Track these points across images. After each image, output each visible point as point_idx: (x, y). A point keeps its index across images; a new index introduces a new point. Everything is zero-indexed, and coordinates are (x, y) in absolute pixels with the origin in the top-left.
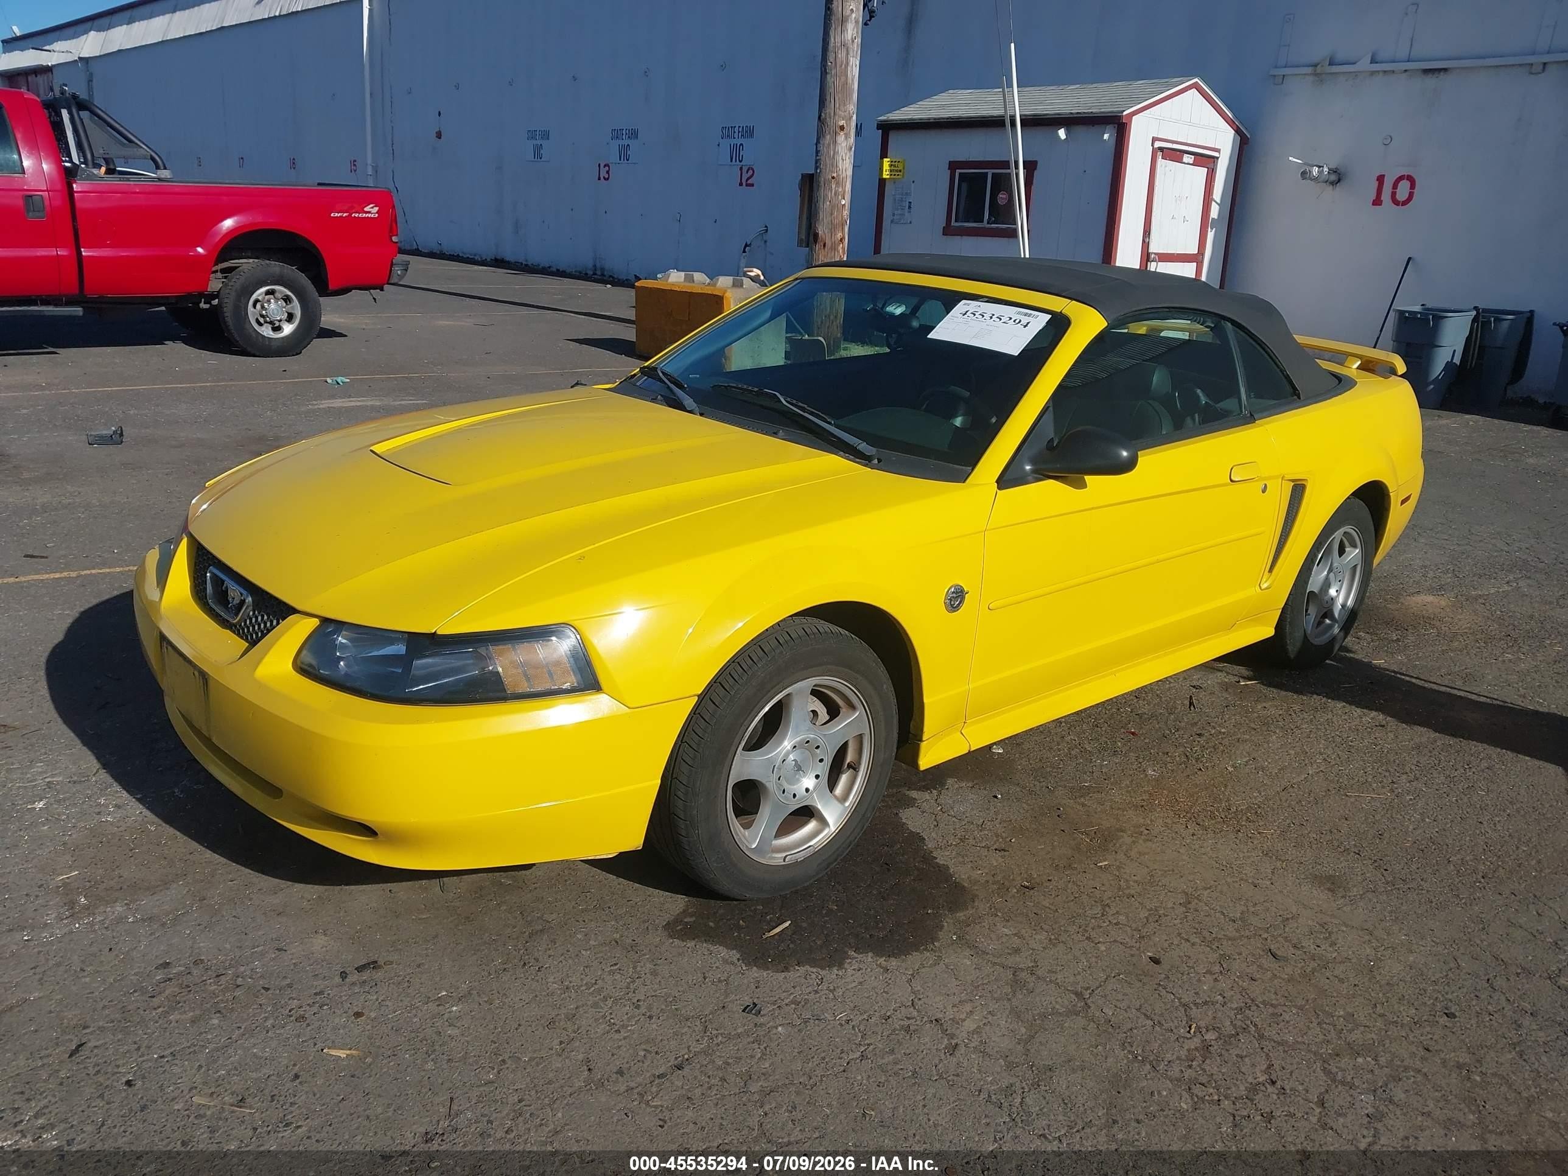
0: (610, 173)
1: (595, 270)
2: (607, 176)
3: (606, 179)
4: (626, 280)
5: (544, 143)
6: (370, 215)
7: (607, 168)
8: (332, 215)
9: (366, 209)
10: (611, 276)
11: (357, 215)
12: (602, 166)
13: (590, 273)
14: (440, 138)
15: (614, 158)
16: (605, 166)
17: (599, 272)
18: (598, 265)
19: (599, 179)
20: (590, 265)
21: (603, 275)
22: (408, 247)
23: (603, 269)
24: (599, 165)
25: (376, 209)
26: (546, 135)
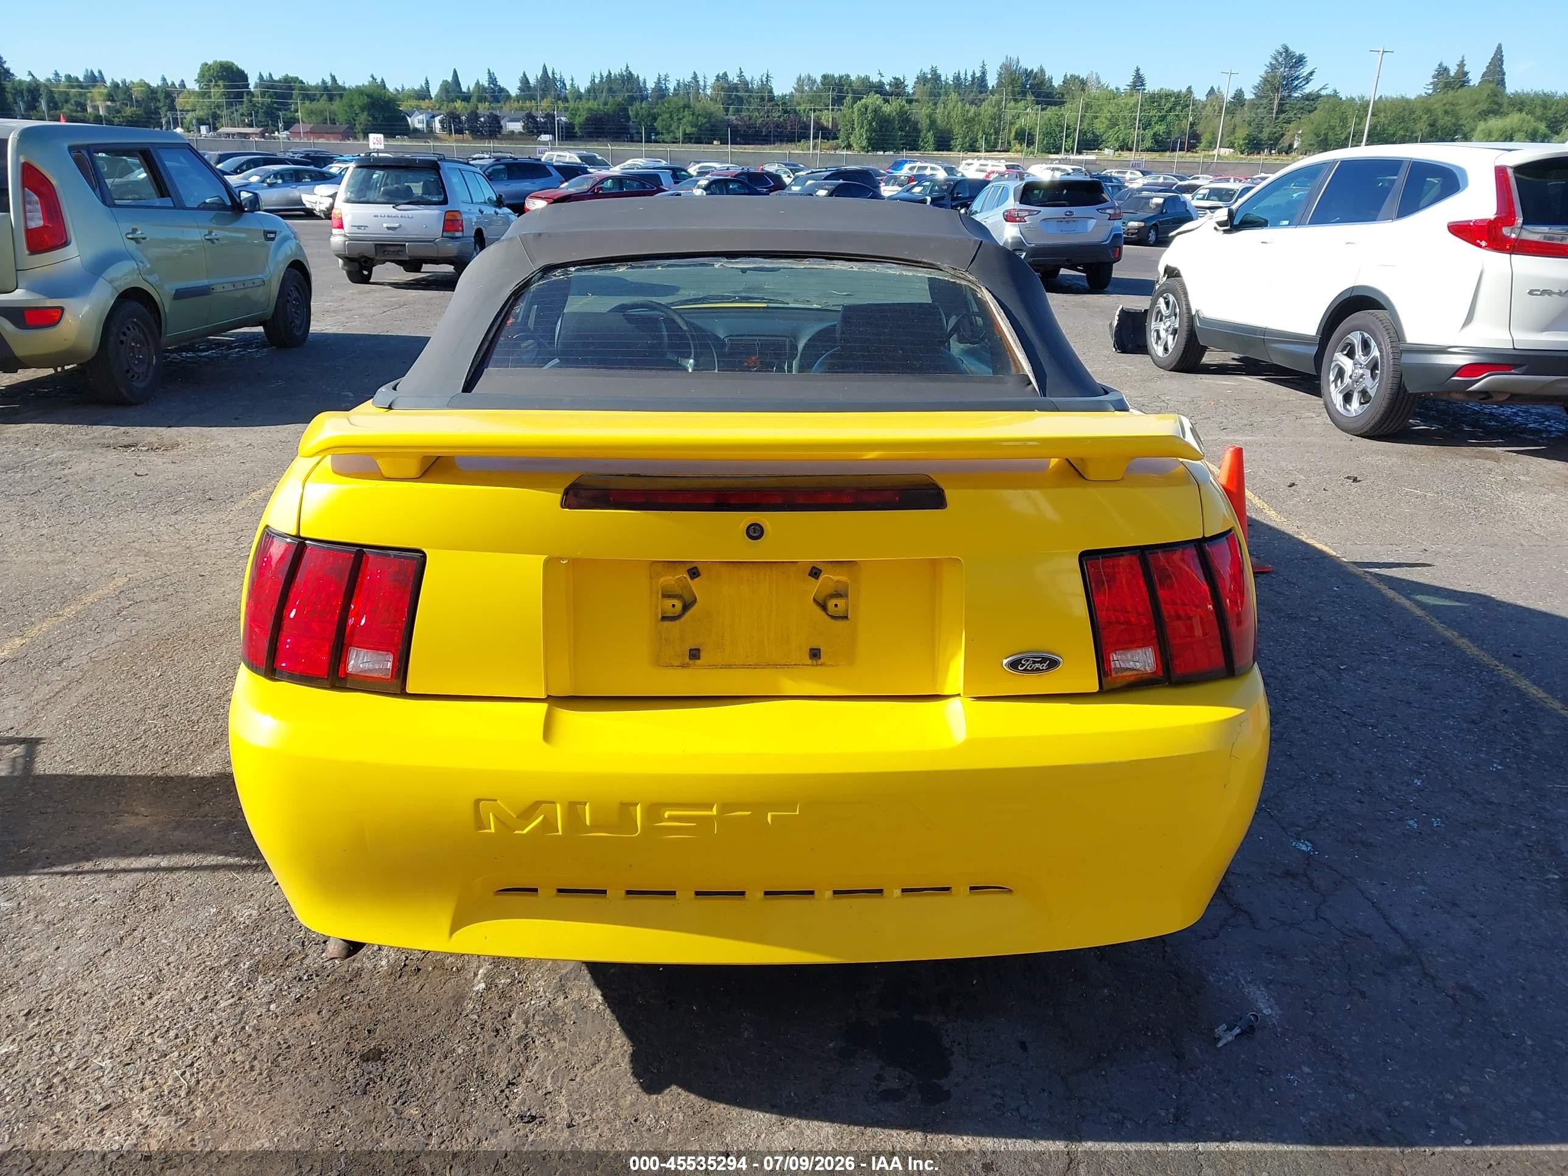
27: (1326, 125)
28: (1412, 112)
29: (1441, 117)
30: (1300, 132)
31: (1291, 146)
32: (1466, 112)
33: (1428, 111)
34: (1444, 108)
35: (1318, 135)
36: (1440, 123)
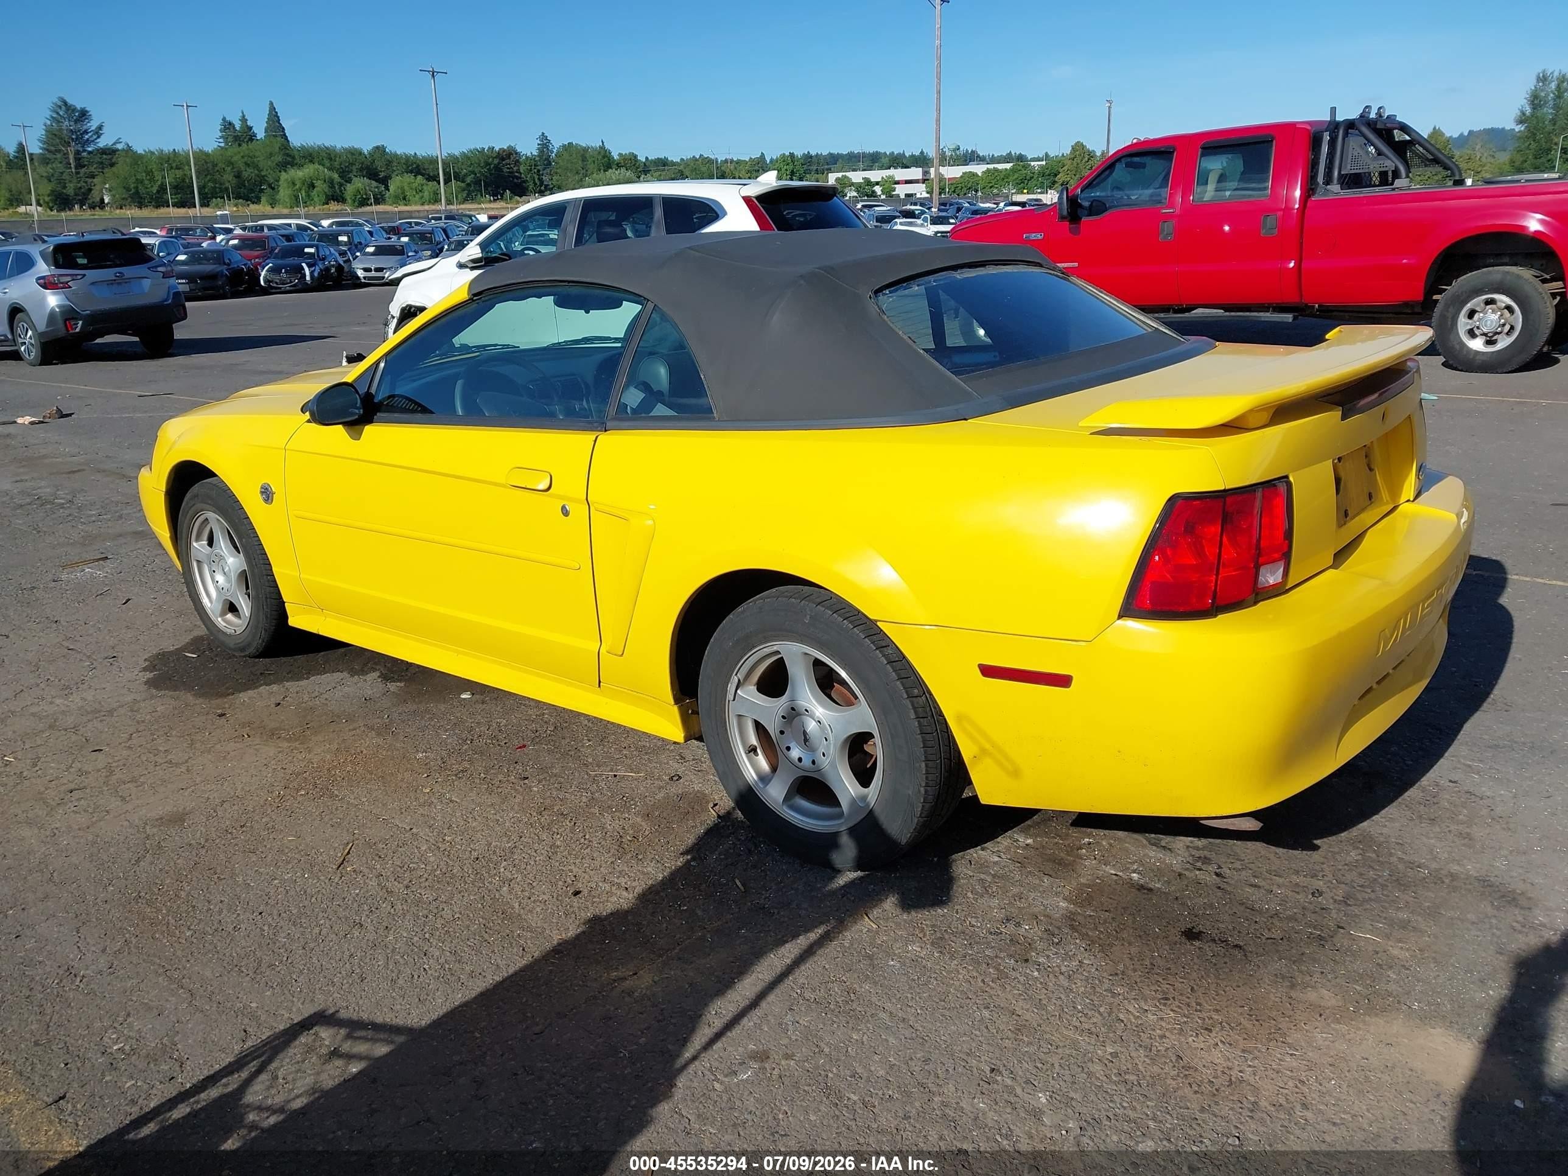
27: (133, 179)
28: (215, 165)
29: (243, 168)
30: (107, 186)
31: (102, 200)
32: (266, 166)
33: (230, 163)
34: (243, 160)
35: (128, 190)
36: (245, 174)
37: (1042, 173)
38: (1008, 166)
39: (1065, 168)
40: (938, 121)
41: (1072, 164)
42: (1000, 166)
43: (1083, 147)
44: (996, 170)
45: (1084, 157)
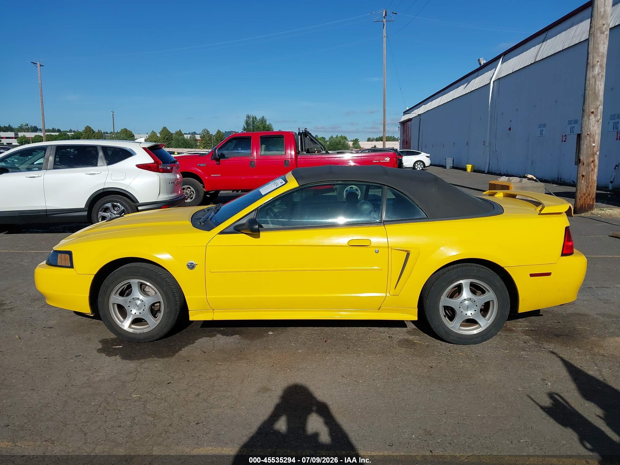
0: (566, 139)
1: (558, 179)
2: (565, 140)
3: (565, 141)
4: (569, 183)
5: (544, 129)
6: (386, 161)
7: (565, 137)
8: (373, 162)
9: (386, 159)
10: (564, 181)
11: (382, 161)
12: (564, 136)
13: (556, 180)
14: (510, 130)
15: (568, 132)
16: (565, 136)
17: (559, 180)
18: (559, 178)
19: (562, 141)
20: (556, 177)
21: (561, 181)
22: (498, 173)
23: (561, 179)
24: (563, 136)
25: (389, 159)
26: (545, 126)
37: (71, 137)
38: (57, 134)
39: (83, 136)
40: (43, 114)
41: (86, 134)
42: (53, 134)
43: (90, 128)
44: (52, 135)
45: (91, 132)
